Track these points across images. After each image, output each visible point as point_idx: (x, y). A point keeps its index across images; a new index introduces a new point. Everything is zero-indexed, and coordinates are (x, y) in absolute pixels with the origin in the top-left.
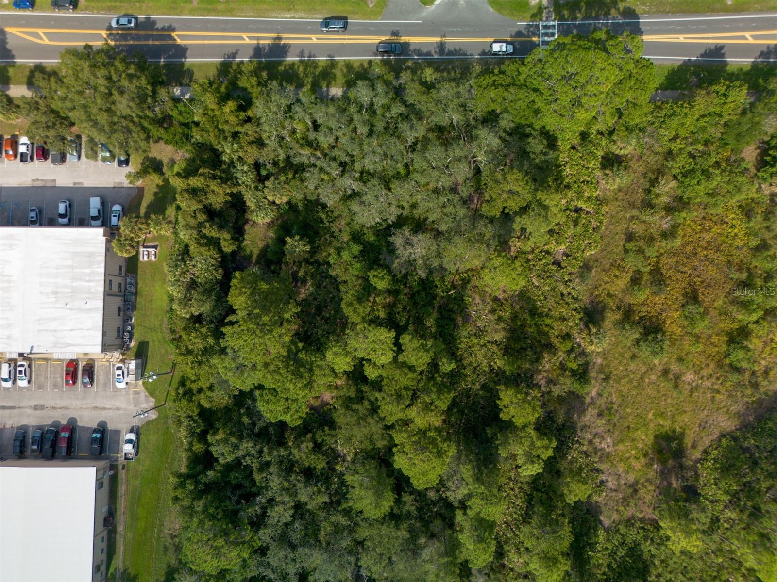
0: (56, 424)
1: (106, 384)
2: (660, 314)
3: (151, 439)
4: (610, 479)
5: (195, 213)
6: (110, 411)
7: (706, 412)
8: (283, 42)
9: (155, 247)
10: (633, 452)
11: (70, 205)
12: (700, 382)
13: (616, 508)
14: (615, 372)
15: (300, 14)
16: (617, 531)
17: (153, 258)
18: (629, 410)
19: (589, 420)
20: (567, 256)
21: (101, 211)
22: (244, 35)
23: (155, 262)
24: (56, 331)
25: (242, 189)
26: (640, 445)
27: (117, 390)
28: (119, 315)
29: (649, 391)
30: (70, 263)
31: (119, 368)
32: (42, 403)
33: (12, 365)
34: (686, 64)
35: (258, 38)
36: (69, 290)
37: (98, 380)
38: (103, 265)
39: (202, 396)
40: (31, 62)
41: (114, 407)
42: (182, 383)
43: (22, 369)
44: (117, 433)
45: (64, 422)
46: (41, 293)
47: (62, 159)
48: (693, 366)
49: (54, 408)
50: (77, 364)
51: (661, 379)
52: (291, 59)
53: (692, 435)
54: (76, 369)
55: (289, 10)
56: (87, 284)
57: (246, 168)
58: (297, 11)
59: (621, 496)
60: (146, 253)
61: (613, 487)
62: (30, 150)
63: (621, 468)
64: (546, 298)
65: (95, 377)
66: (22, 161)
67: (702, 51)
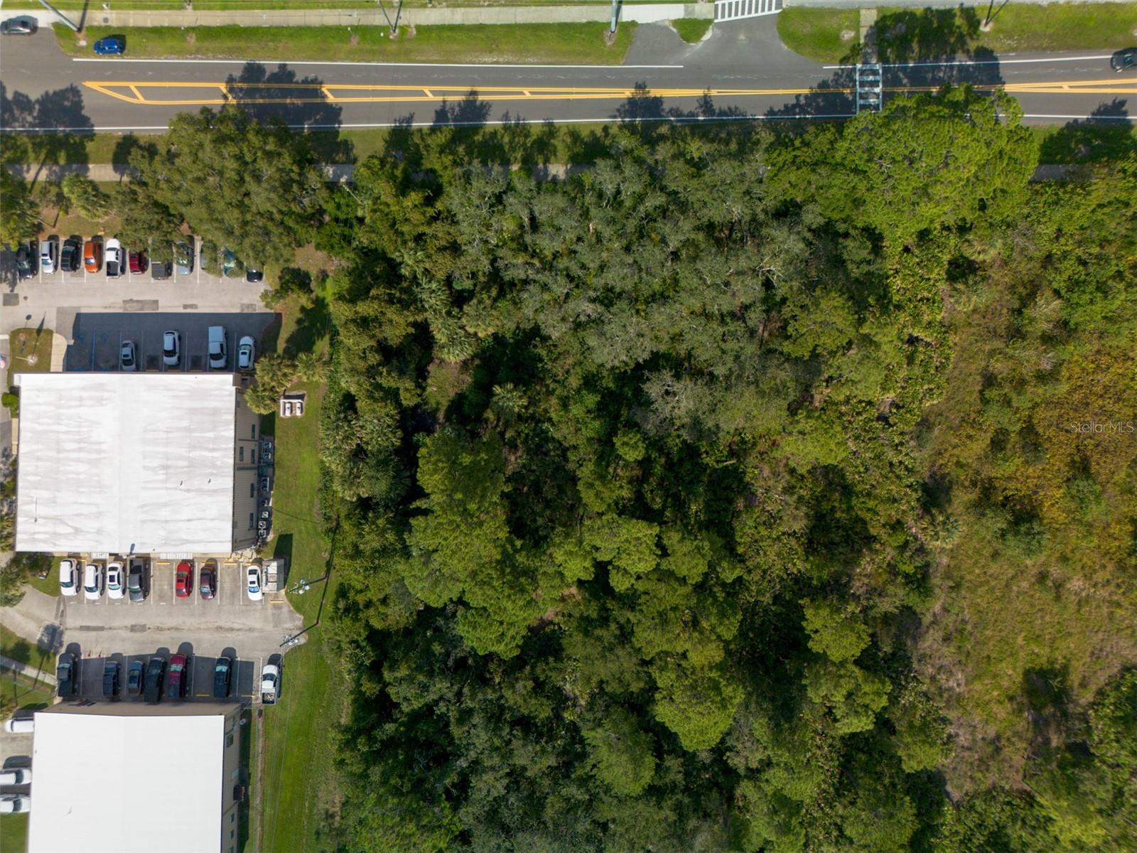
0: (163, 652)
1: (233, 595)
2: (1036, 493)
3: (300, 673)
4: (961, 732)
5: (364, 353)
6: (240, 633)
7: (1100, 635)
8: (481, 98)
9: (301, 397)
10: (995, 693)
11: (180, 338)
12: (1092, 590)
13: (969, 774)
14: (968, 577)
15: (506, 58)
16: (972, 808)
17: (298, 413)
18: (988, 633)
19: (930, 647)
20: (898, 407)
21: (225, 347)
22: (426, 89)
23: (301, 419)
24: (166, 522)
25: (429, 315)
26: (1005, 683)
27: (250, 603)
28: (252, 496)
29: (1018, 605)
30: (185, 424)
31: (253, 572)
32: (142, 621)
33: (100, 568)
34: (1073, 126)
35: (444, 93)
36: (185, 463)
37: (222, 588)
38: (232, 427)
39: (372, 611)
40: (120, 130)
41: (246, 627)
42: (343, 592)
43: (115, 573)
44: (249, 665)
45: (174, 650)
46: (145, 468)
47: (168, 271)
48: (1083, 568)
49: (159, 629)
50: (193, 566)
51: (1036, 587)
52: (493, 123)
53: (1081, 669)
54: (191, 573)
55: (491, 51)
56: (210, 454)
57: (434, 286)
58: (501, 52)
59: (976, 757)
60: (288, 405)
61: (966, 745)
62: (120, 258)
63: (977, 717)
64: (867, 470)
65: (218, 584)
66: (109, 274)
67: (1095, 108)
